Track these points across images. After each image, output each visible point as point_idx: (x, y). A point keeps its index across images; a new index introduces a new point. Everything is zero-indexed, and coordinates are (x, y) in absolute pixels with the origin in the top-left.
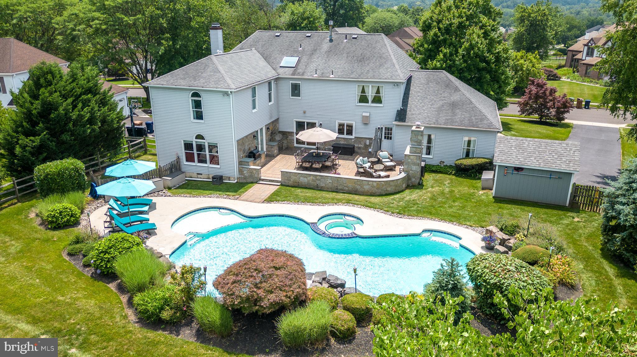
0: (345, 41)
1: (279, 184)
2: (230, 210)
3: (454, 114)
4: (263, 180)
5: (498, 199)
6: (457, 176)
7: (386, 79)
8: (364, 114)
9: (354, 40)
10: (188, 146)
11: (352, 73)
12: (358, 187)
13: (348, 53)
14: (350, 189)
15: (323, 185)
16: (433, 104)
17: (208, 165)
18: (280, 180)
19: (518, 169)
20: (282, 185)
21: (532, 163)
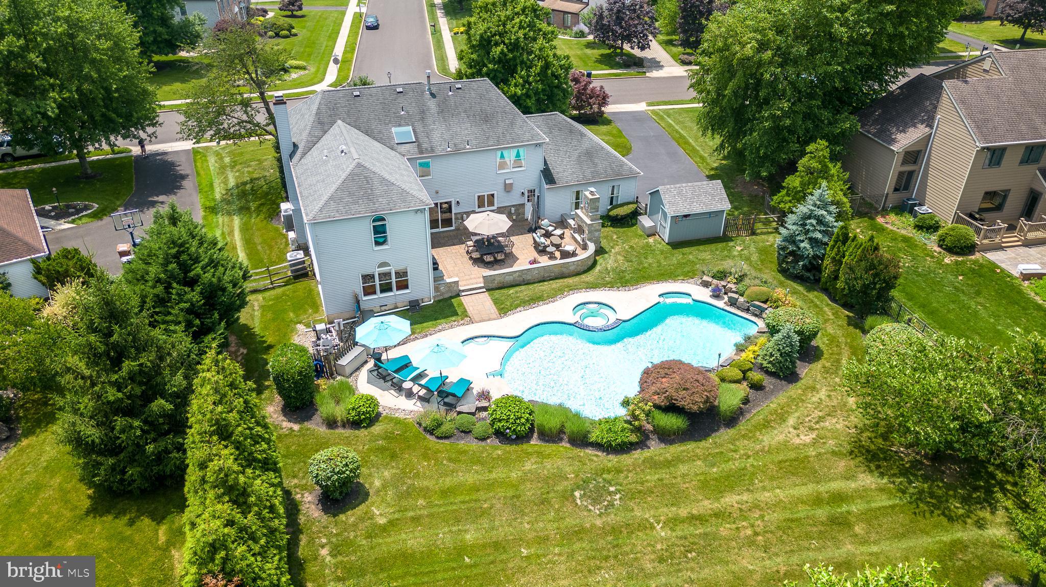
0: (450, 93)
1: (484, 290)
2: (485, 337)
3: (596, 165)
4: (463, 291)
5: (675, 245)
6: (613, 227)
7: (528, 141)
8: (507, 182)
9: (460, 91)
10: (368, 278)
11: (488, 138)
12: (564, 270)
13: (465, 111)
14: (557, 274)
15: (530, 278)
16: (569, 157)
17: (395, 292)
18: (482, 285)
19: (686, 216)
20: (488, 290)
21: (697, 209)
